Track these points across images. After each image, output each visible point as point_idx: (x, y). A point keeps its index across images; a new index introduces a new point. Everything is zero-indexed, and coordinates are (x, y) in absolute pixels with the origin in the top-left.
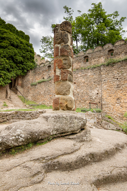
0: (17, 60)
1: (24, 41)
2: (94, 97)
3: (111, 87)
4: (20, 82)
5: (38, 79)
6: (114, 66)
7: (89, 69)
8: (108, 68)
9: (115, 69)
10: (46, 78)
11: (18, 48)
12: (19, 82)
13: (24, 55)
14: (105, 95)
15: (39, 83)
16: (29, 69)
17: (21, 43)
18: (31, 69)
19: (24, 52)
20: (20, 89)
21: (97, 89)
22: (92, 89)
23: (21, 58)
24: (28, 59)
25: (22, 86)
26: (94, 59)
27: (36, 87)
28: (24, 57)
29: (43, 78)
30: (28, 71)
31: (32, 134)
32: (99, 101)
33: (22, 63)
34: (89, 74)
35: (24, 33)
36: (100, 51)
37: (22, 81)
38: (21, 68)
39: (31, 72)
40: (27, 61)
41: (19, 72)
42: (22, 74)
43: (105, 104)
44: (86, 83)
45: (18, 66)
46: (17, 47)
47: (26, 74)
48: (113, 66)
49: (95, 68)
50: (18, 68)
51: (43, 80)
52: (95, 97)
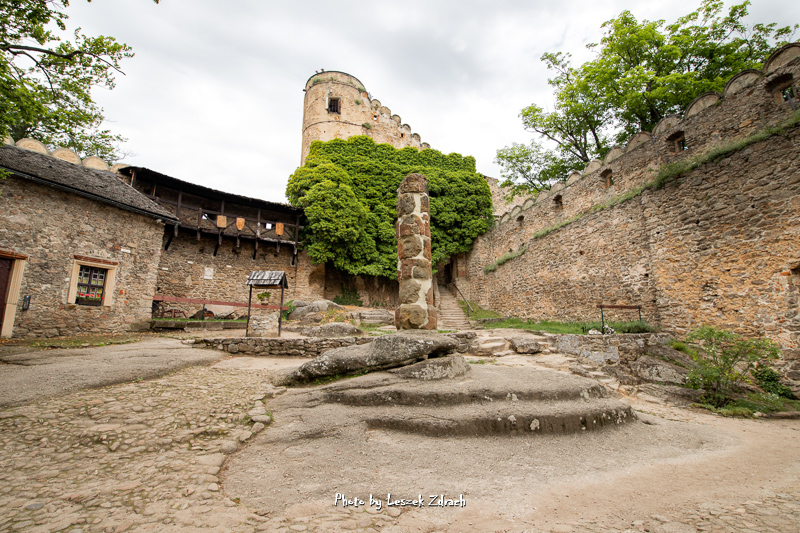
0: (443, 222)
1: (457, 175)
2: (636, 288)
3: (679, 250)
4: (461, 267)
5: (500, 253)
6: (680, 184)
7: (612, 207)
8: (663, 195)
9: (684, 195)
10: (515, 248)
11: (444, 195)
12: (459, 268)
13: (460, 205)
14: (663, 278)
15: (501, 264)
16: (474, 235)
17: (451, 181)
18: (481, 234)
19: (460, 199)
20: (461, 284)
21: (642, 261)
22: (627, 263)
23: (455, 215)
24: (472, 212)
25: (467, 278)
26: (627, 173)
27: (496, 274)
28: (459, 211)
29: (511, 251)
30: (474, 239)
31: (338, 361)
32: (651, 297)
33: (457, 224)
34: (615, 222)
35: (460, 156)
36: (642, 146)
37: (467, 264)
38: (456, 237)
39: (481, 241)
40: (470, 217)
41: (453, 247)
42: (462, 249)
43: (666, 307)
44: (610, 247)
45: (449, 235)
46: (442, 193)
47: (471, 247)
48: (677, 186)
49: (628, 200)
50: (450, 239)
51: (508, 255)
52: (639, 285)
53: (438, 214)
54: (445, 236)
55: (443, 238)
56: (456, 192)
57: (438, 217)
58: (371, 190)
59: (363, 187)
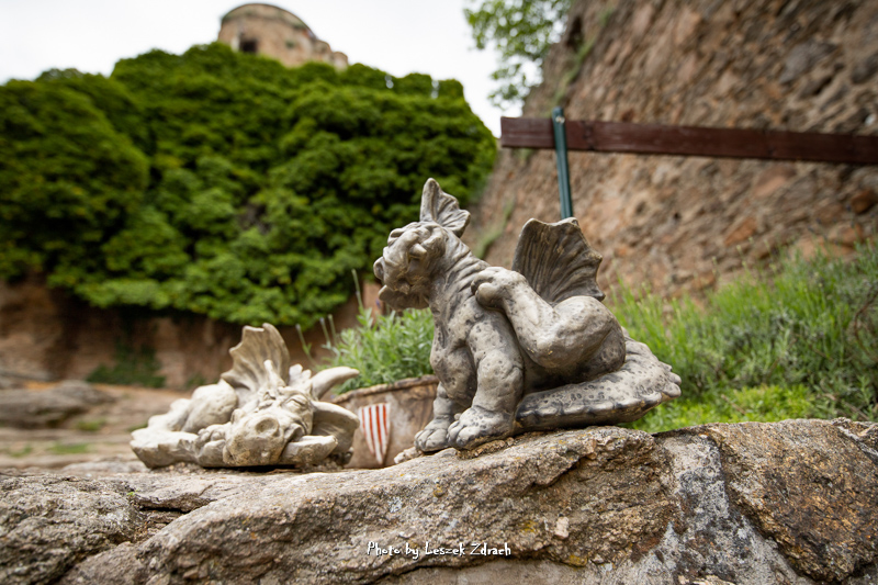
11: (365, 134)
17: (387, 108)
19: (408, 143)
35: (429, 78)
46: (361, 130)
53: (341, 168)
54: (369, 220)
55: (363, 225)
56: (399, 130)
57: (343, 177)
58: (196, 129)
59: (177, 123)
